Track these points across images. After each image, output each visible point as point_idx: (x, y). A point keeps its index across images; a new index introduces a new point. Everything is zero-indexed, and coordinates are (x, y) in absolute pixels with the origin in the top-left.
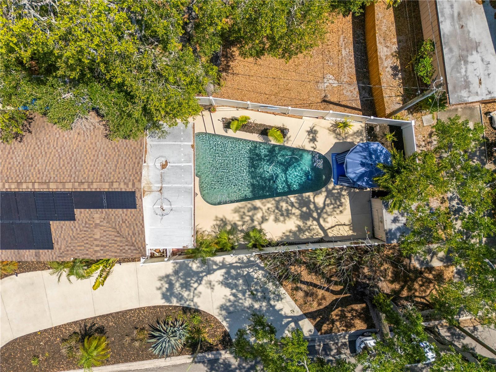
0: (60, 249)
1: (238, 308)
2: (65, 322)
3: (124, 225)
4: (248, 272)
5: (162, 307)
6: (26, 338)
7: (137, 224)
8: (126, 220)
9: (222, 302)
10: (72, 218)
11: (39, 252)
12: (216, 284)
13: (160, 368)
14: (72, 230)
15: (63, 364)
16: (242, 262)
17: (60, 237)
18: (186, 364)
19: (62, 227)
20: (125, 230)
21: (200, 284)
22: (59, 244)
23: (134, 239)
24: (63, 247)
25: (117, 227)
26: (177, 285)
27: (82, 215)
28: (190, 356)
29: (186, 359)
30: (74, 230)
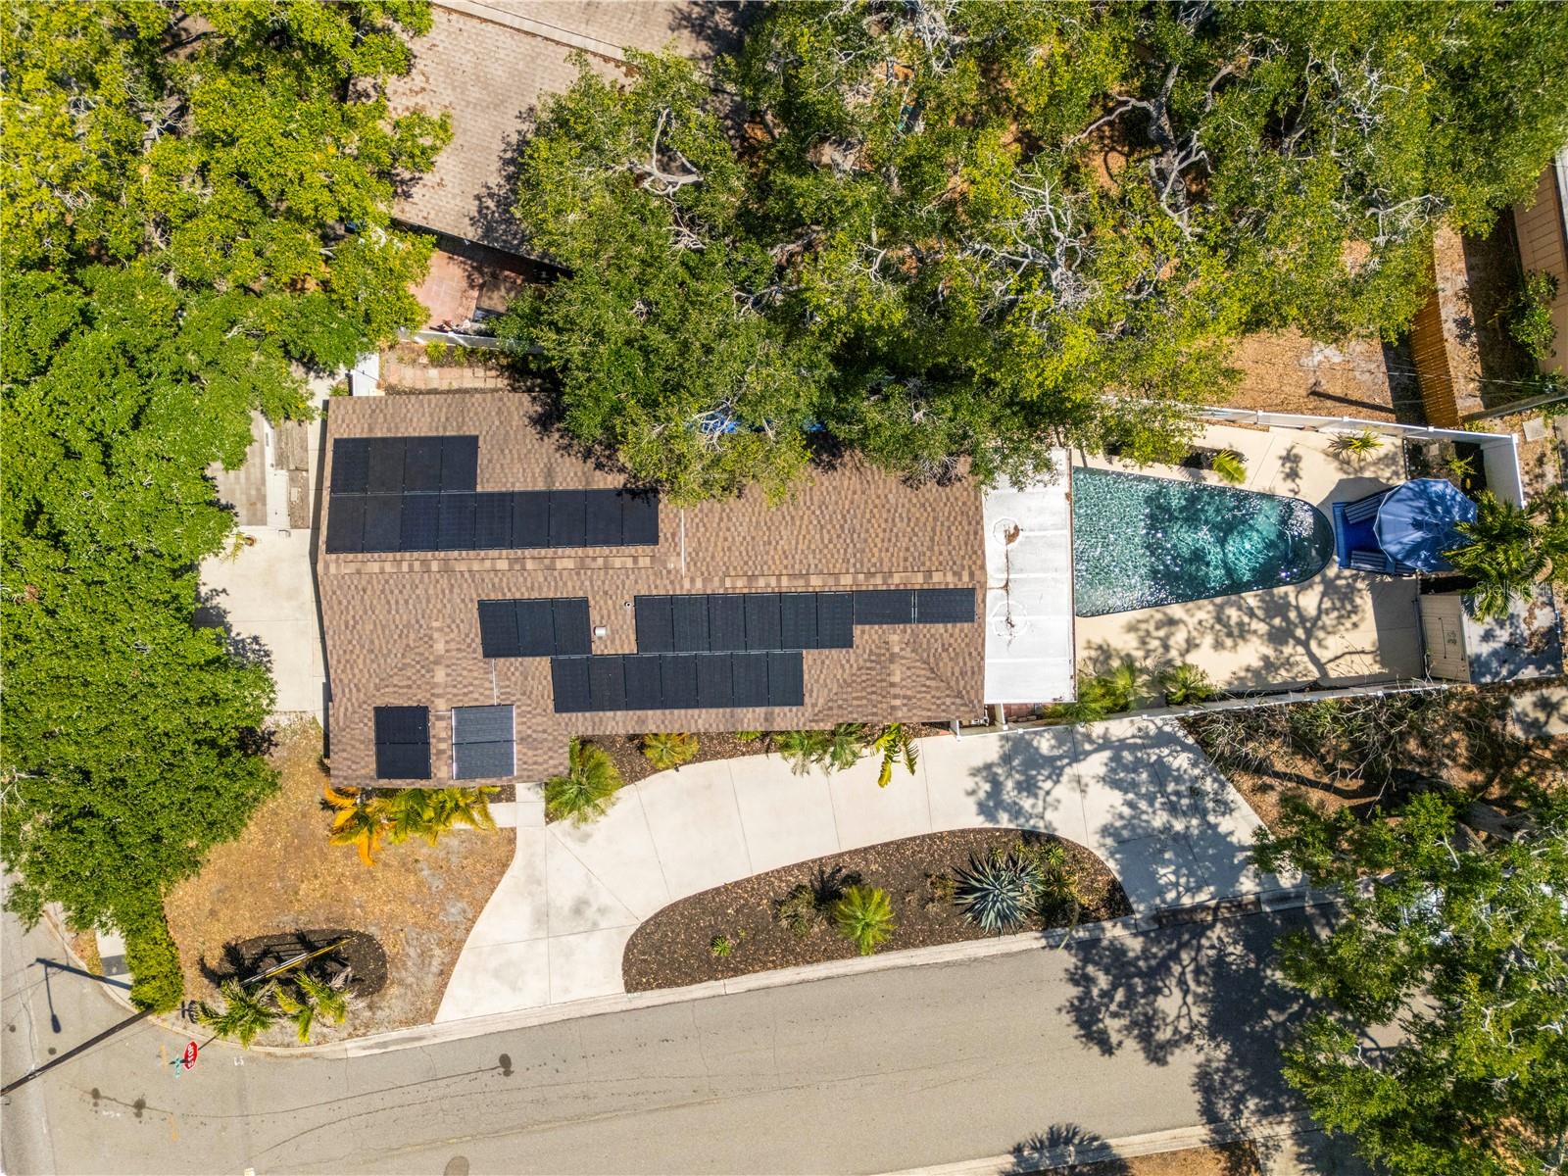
0: (814, 705)
1: (1140, 831)
2: (778, 866)
3: (944, 655)
4: (1159, 757)
5: (980, 831)
6: (698, 900)
7: (970, 654)
8: (950, 645)
9: (1106, 819)
10: (847, 642)
11: (772, 713)
12: (1092, 782)
13: (976, 960)
14: (842, 666)
15: (774, 954)
16: (1147, 736)
17: (817, 681)
18: (1031, 950)
19: (823, 662)
20: (946, 664)
21: (1057, 782)
22: (815, 695)
23: (962, 683)
24: (821, 701)
25: (932, 660)
26: (1010, 784)
27: (866, 637)
28: (1038, 935)
29: (1029, 940)
30: (847, 666)
